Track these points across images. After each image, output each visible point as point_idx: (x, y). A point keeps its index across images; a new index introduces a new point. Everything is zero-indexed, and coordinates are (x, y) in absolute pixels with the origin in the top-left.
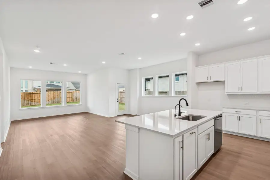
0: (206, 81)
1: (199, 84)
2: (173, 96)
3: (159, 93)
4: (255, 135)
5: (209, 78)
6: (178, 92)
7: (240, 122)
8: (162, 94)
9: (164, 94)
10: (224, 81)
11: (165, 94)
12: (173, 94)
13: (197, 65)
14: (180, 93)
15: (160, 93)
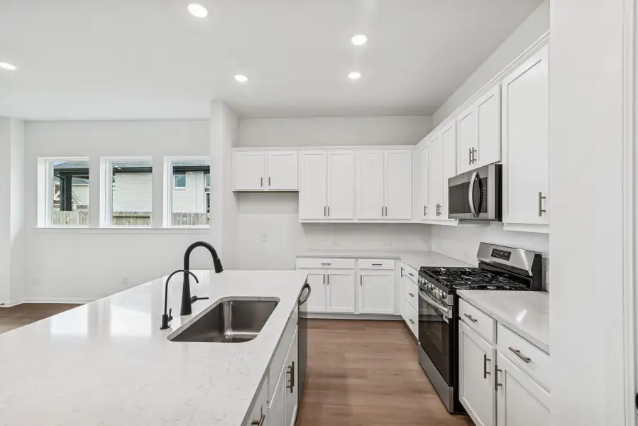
0: (257, 187)
1: (240, 194)
2: (165, 226)
3: (114, 217)
4: (353, 311)
5: (266, 182)
6: (183, 217)
7: (328, 287)
8: (131, 220)
9: (139, 221)
10: (298, 192)
11: (142, 220)
12: (167, 223)
13: (237, 144)
14: (188, 221)
15: (119, 217)
